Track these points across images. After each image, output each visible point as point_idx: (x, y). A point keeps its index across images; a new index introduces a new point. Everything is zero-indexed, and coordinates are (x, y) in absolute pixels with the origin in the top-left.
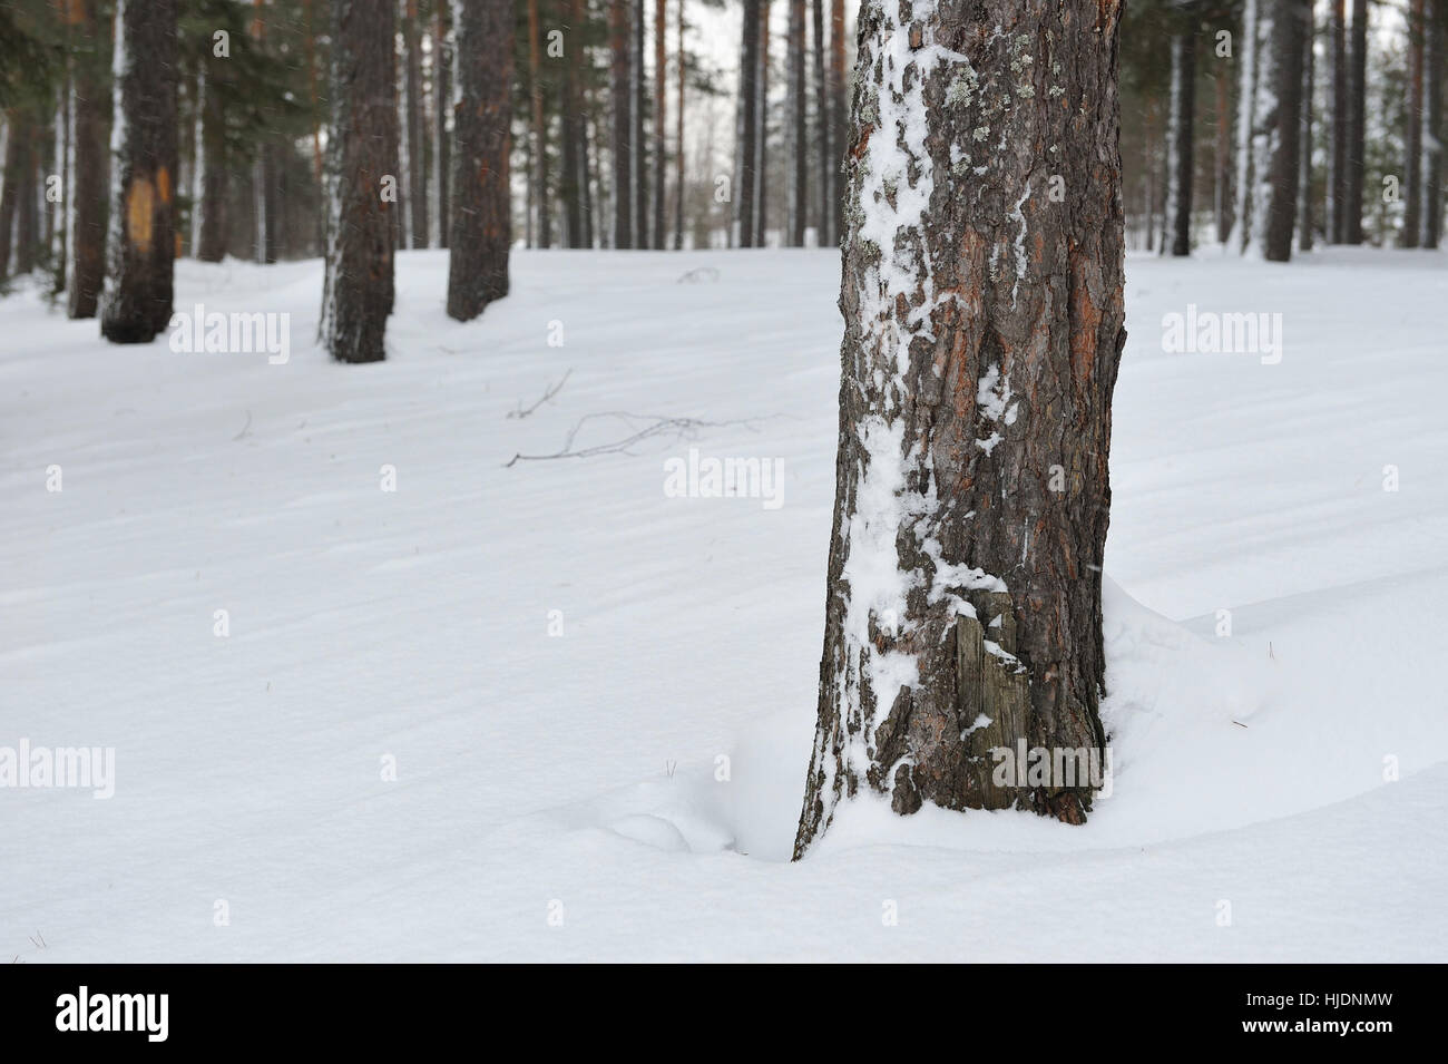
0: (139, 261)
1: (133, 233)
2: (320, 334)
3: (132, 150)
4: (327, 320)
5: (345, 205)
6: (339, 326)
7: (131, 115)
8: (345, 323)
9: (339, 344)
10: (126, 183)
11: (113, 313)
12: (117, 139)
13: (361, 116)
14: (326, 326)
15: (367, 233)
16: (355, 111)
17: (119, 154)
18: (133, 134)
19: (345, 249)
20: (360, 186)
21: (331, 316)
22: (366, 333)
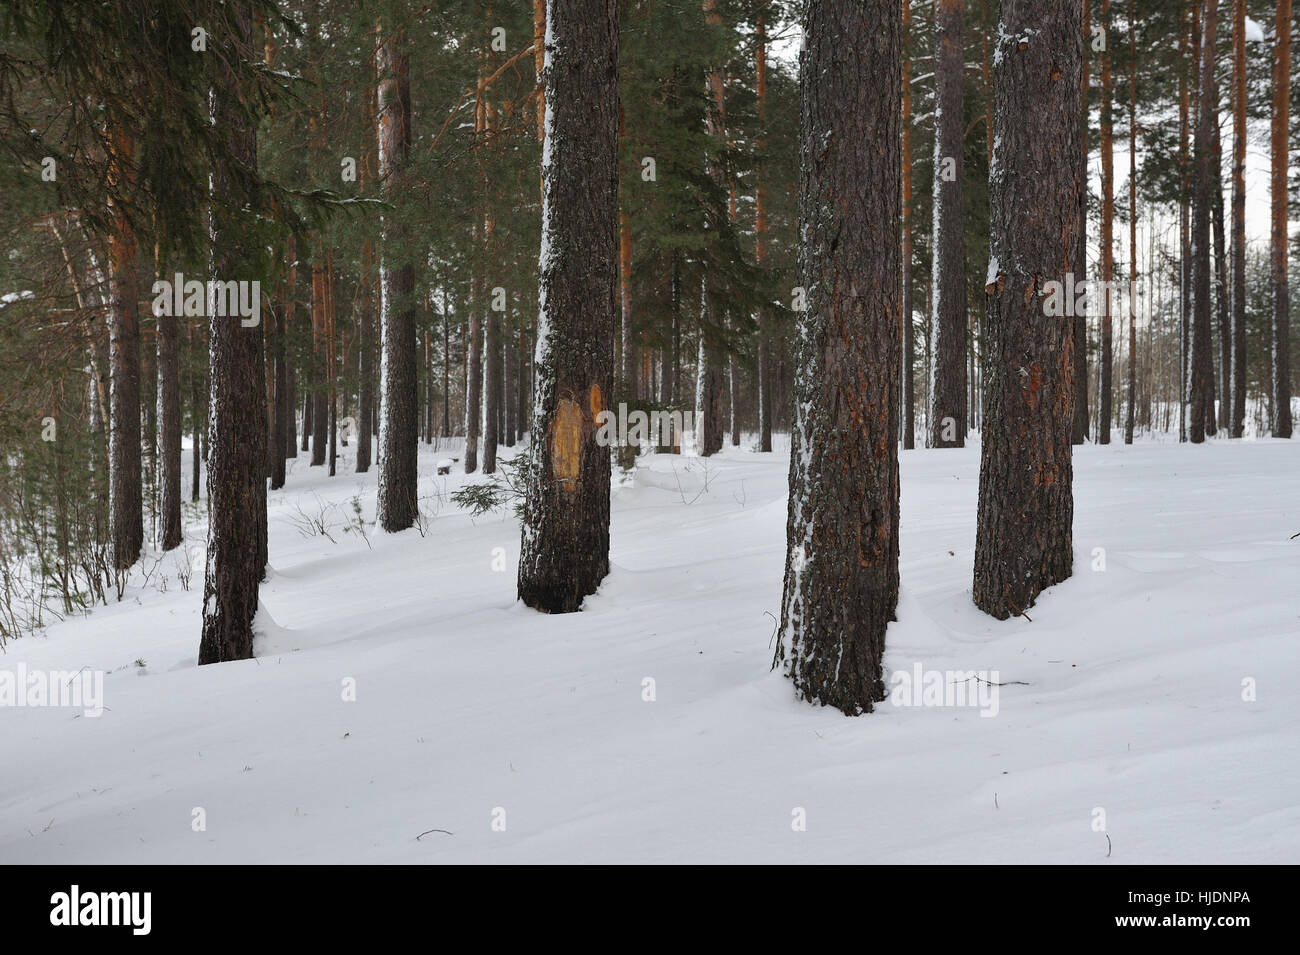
0: (563, 504)
1: (557, 468)
2: (780, 652)
3: (557, 362)
4: (790, 631)
5: (819, 447)
6: (809, 641)
7: (556, 320)
8: (819, 638)
9: (809, 670)
10: (550, 406)
11: (532, 569)
12: (541, 351)
13: (846, 304)
14: (788, 642)
15: (855, 494)
16: (837, 298)
17: (542, 371)
18: (557, 343)
19: (820, 517)
20: (843, 418)
21: (796, 625)
22: (852, 655)
